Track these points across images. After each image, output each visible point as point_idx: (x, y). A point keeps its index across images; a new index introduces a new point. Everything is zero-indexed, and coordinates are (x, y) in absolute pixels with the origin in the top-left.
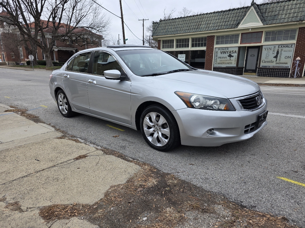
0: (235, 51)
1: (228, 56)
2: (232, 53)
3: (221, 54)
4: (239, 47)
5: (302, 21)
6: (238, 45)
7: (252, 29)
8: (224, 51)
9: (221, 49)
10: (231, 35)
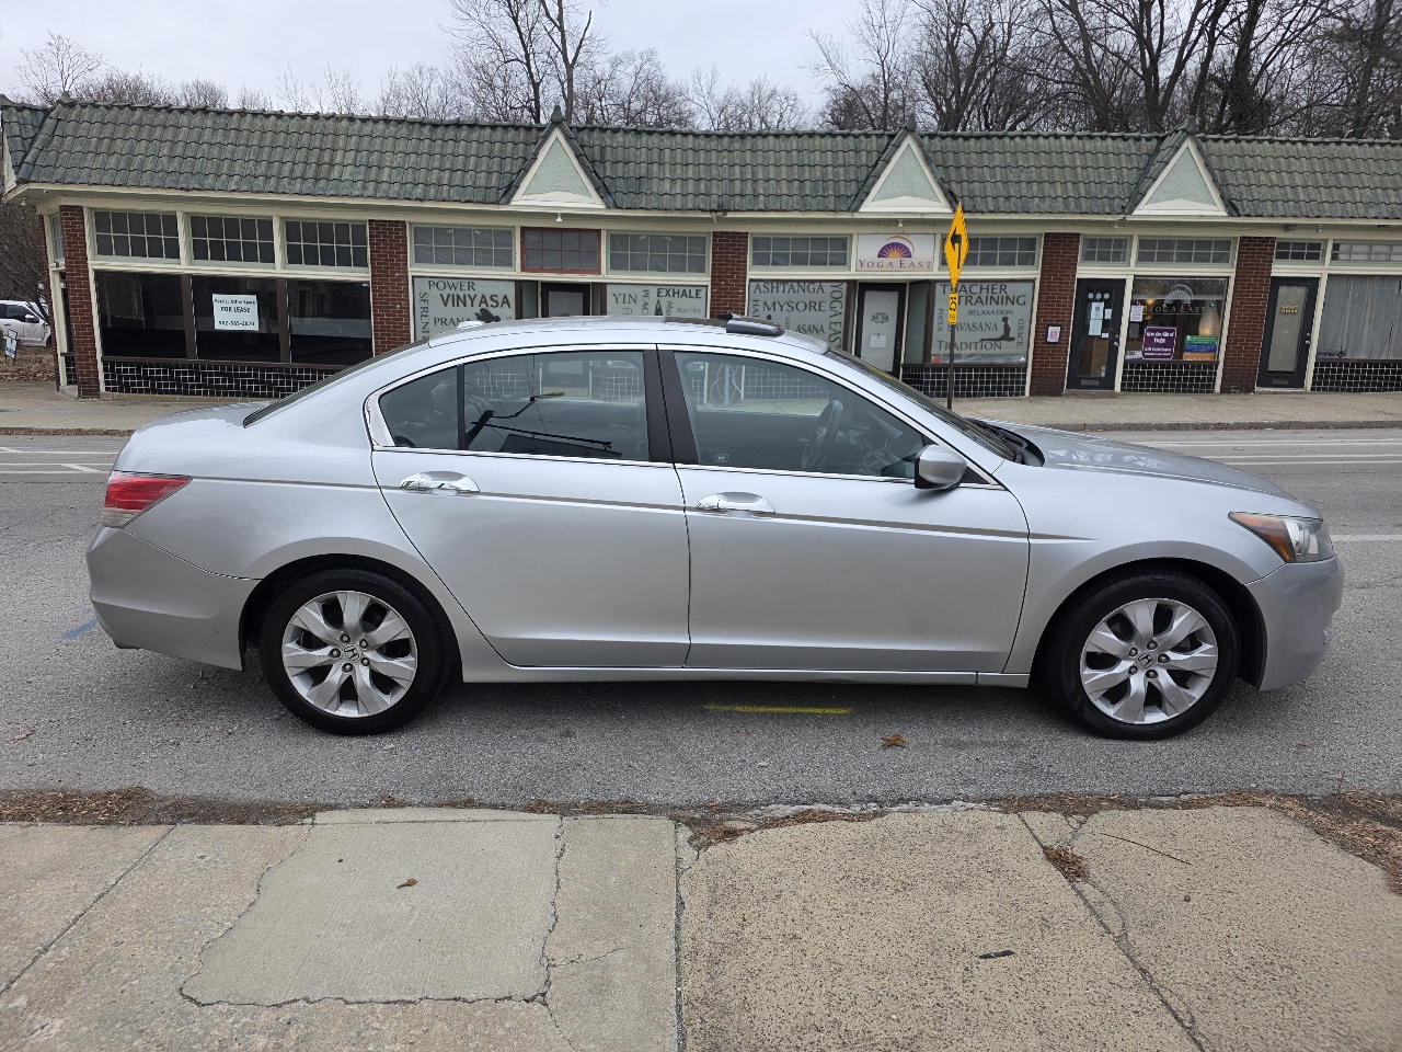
0: (505, 297)
1: (477, 314)
2: (490, 303)
3: (446, 305)
4: (516, 282)
5: (726, 211)
6: (513, 273)
7: (563, 215)
8: (453, 292)
9: (441, 285)
10: (479, 230)
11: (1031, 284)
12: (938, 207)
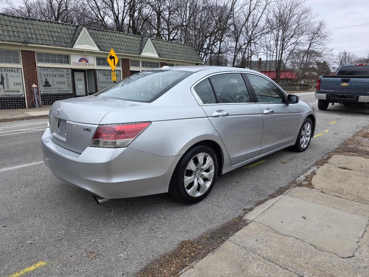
5: (27, 43)
11: (119, 72)
12: (96, 49)
